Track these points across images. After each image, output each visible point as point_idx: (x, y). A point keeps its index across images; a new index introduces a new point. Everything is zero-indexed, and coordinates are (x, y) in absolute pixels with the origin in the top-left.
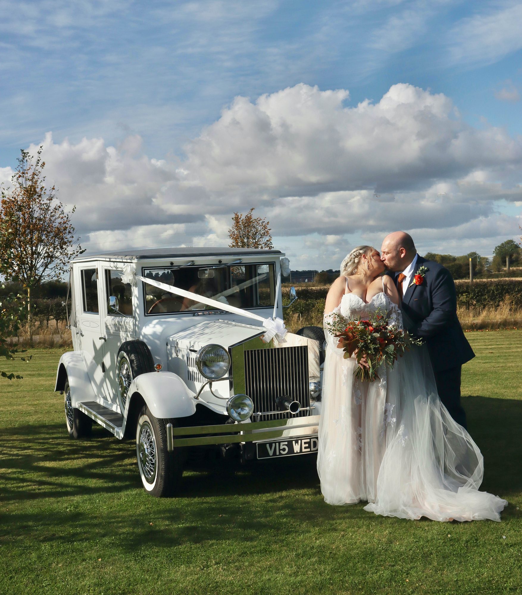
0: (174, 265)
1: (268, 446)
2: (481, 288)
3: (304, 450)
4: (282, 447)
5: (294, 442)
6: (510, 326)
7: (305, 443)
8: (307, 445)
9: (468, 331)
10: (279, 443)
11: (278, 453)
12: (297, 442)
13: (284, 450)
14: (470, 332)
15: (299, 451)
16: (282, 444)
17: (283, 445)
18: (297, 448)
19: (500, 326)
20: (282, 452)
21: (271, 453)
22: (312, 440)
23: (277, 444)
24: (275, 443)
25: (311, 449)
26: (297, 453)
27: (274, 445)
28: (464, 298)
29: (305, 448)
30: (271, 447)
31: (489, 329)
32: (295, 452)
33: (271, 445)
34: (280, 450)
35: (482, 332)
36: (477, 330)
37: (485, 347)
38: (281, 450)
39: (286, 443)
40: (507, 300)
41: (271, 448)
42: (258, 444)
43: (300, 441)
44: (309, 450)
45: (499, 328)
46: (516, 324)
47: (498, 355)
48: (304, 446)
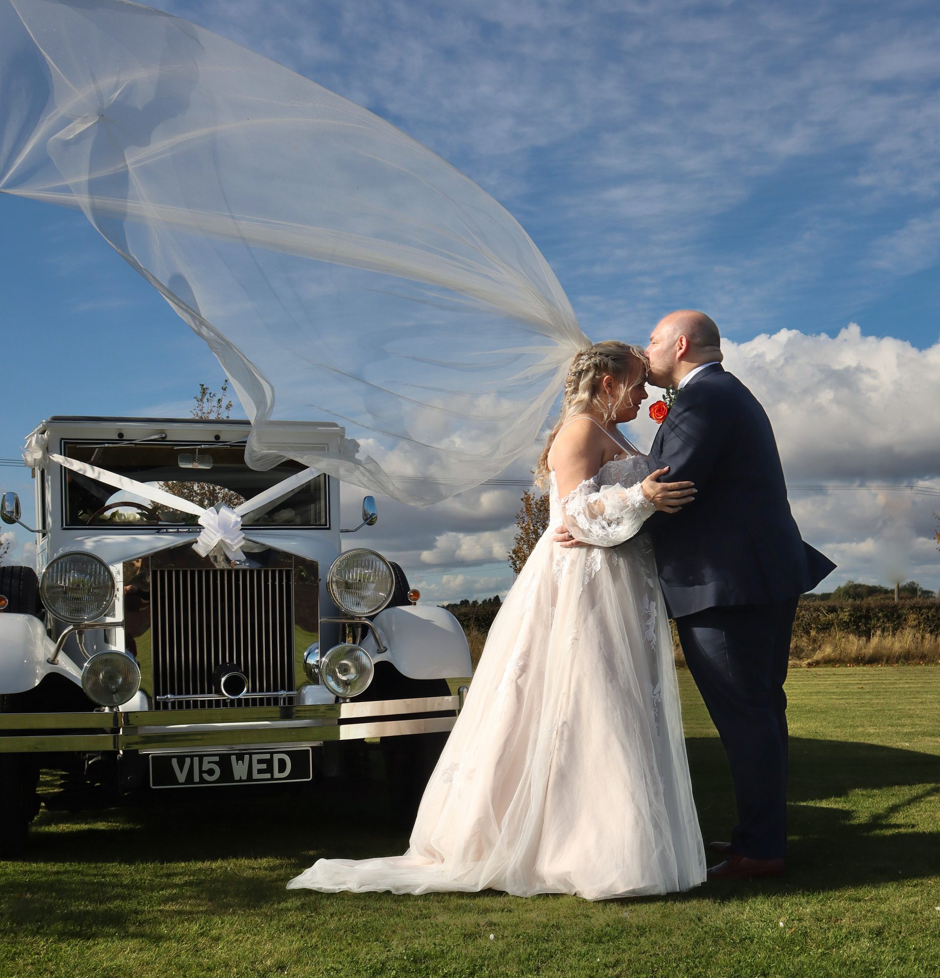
0: (124, 438)
1: (174, 762)
2: (889, 612)
3: (256, 776)
4: (206, 767)
5: (233, 758)
6: (915, 660)
7: (260, 762)
8: (264, 766)
9: (850, 666)
10: (201, 757)
11: (196, 778)
12: (240, 757)
13: (211, 772)
14: (853, 666)
15: (244, 777)
16: (206, 760)
17: (209, 762)
18: (240, 770)
19: (899, 660)
20: (205, 776)
21: (181, 777)
22: (276, 757)
23: (196, 760)
24: (192, 757)
25: (272, 775)
26: (241, 780)
27: (188, 760)
28: (846, 616)
29: (260, 771)
30: (181, 766)
31: (883, 663)
32: (237, 778)
33: (181, 759)
34: (201, 772)
35: (872, 667)
36: (864, 665)
37: (859, 682)
38: (205, 772)
39: (217, 759)
40: (911, 621)
41: (181, 769)
42: (153, 757)
43: (247, 757)
44: (268, 776)
45: (897, 662)
46: (924, 658)
47: (868, 691)
48: (256, 767)
